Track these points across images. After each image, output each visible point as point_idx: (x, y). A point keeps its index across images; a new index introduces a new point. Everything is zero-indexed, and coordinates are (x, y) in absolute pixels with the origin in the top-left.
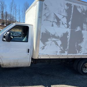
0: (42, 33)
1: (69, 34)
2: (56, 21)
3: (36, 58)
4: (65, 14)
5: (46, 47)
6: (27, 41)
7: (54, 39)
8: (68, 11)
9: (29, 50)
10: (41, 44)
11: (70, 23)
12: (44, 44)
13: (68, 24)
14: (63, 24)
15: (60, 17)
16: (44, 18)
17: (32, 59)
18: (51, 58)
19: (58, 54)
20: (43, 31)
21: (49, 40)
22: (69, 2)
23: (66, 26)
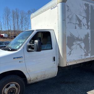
3: (65, 66)
7: (78, 42)
11: (89, 24)
12: (70, 48)
14: (84, 25)
15: (81, 18)
19: (83, 57)
21: (74, 43)
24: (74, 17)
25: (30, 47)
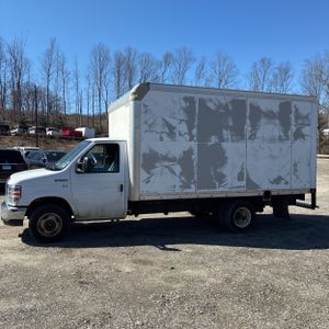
0: (144, 155)
1: (196, 151)
2: (167, 130)
3: (137, 199)
4: (182, 116)
5: (152, 179)
6: (117, 170)
7: (167, 163)
8: (189, 111)
9: (122, 186)
10: (144, 175)
11: (194, 131)
12: (148, 173)
13: (190, 134)
14: (180, 134)
15: (173, 122)
16: (144, 127)
17: (129, 202)
18: (165, 198)
19: (178, 190)
20: (144, 149)
21: (157, 165)
22: (189, 95)
23: (188, 137)
24: (160, 122)
25: (79, 166)
